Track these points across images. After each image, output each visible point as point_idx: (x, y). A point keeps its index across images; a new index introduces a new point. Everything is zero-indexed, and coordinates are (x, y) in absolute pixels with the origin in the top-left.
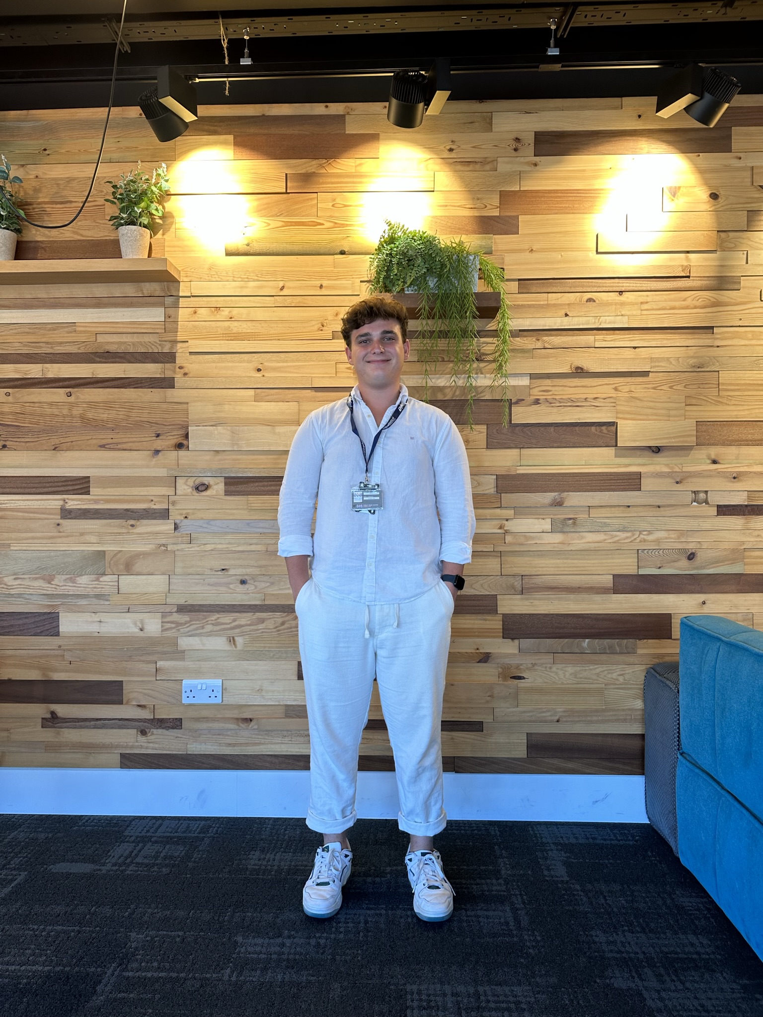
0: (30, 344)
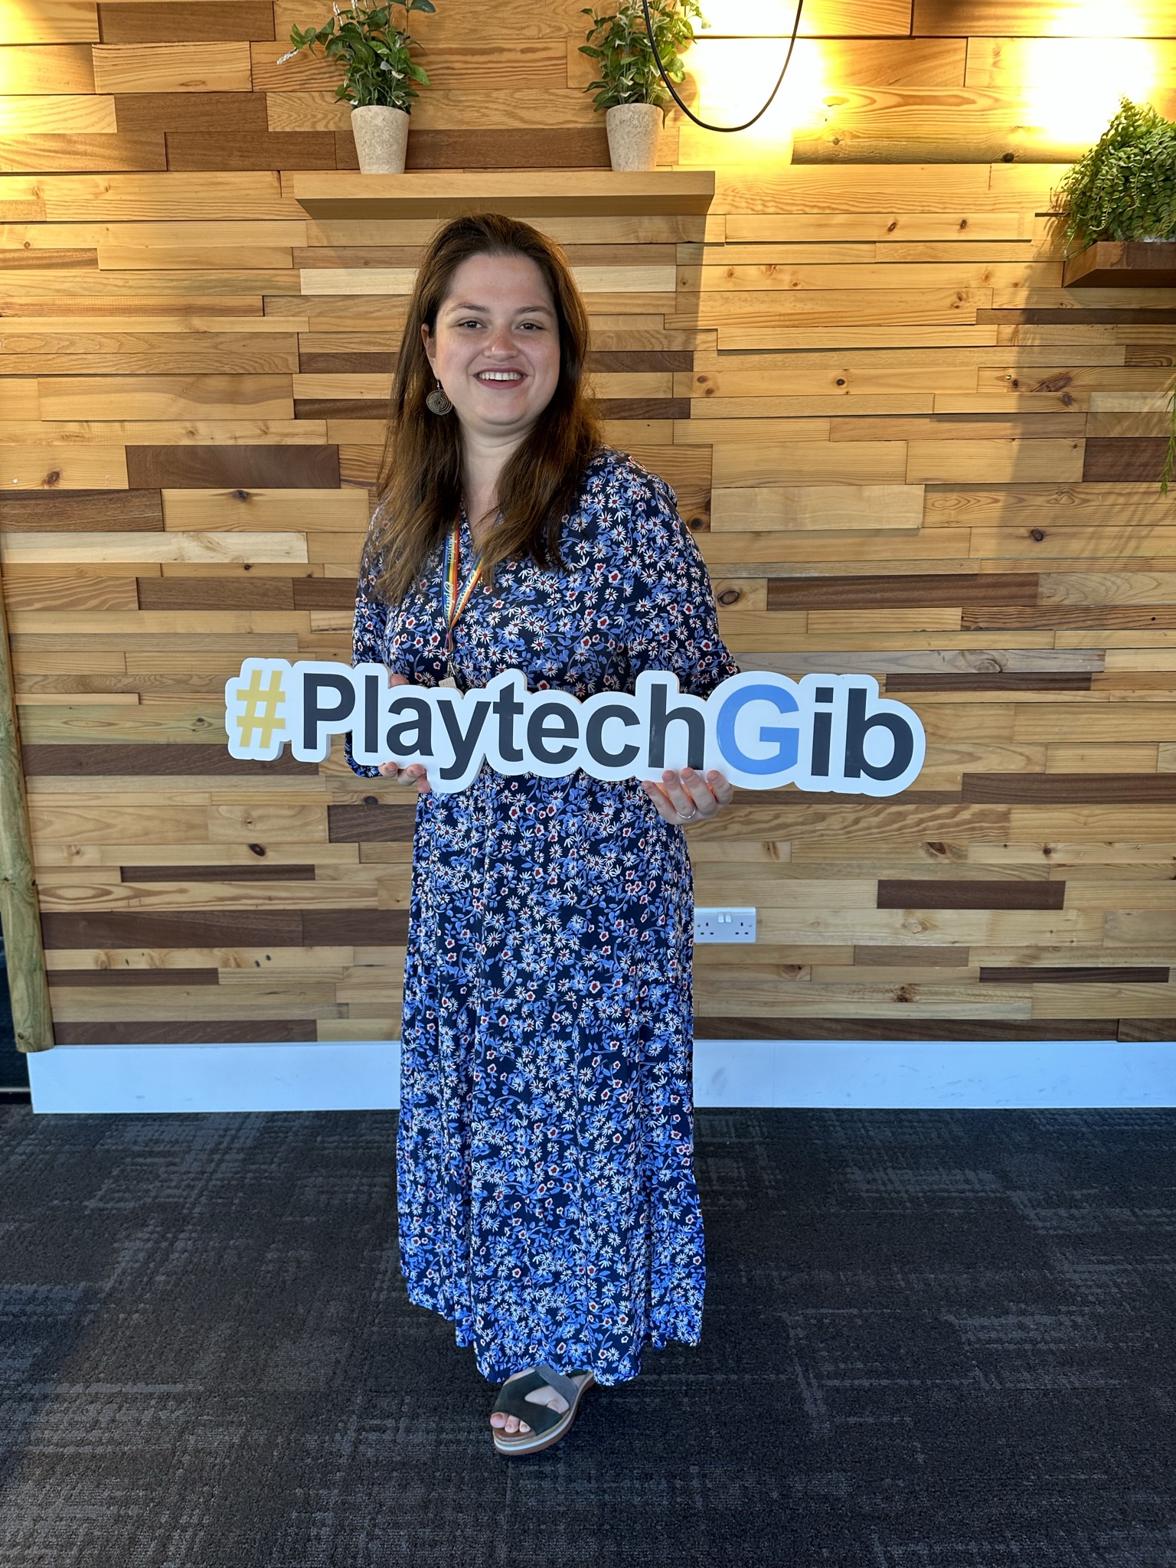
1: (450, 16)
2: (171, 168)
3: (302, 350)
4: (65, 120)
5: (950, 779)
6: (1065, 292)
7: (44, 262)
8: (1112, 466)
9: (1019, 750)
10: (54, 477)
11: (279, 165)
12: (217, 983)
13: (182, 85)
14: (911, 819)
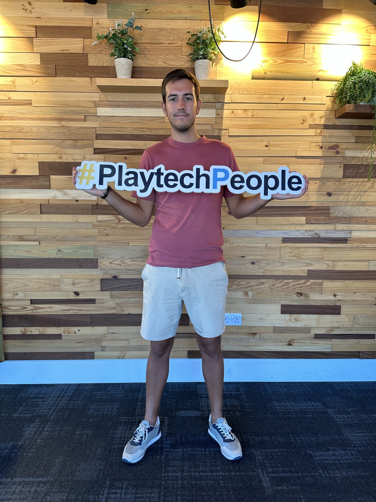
0: (138, 129)
1: (146, 33)
2: (57, 76)
3: (97, 133)
4: (24, 60)
5: (303, 271)
6: (336, 120)
7: (15, 103)
8: (352, 173)
9: (325, 262)
10: (15, 171)
11: (91, 76)
12: (61, 339)
13: (62, 51)
14: (291, 284)
